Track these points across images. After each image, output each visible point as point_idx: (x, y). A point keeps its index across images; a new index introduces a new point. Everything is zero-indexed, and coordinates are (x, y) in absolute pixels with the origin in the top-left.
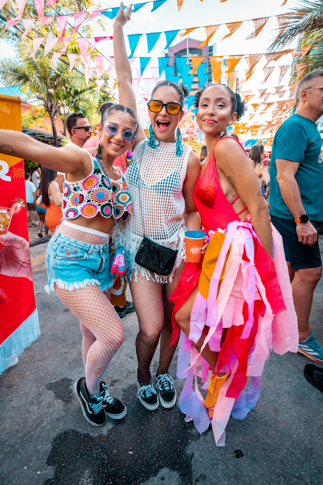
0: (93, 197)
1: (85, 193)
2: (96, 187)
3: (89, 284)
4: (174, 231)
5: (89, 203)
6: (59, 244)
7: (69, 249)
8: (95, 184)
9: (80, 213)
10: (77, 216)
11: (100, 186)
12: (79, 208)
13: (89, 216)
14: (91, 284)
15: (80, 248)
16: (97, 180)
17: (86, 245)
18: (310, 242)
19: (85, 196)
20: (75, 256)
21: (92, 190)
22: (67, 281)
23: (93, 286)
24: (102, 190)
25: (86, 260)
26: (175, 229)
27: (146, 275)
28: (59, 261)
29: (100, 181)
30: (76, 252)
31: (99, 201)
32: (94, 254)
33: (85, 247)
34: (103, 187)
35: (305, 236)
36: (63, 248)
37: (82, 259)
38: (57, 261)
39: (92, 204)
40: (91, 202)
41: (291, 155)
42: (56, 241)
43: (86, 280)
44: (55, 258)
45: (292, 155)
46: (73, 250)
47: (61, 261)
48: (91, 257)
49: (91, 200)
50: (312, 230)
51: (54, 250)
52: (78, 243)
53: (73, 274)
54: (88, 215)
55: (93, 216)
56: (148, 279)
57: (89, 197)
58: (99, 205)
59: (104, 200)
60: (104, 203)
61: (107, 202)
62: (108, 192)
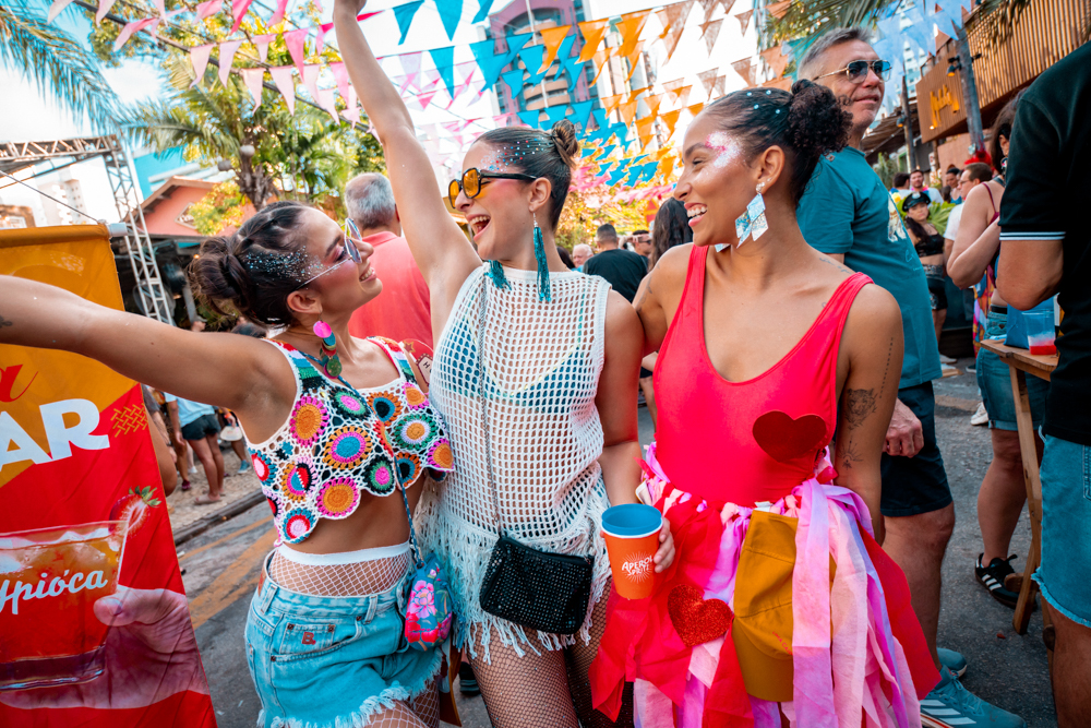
0: (332, 461)
1: (305, 455)
2: (327, 428)
3: (380, 710)
4: (574, 505)
5: (328, 480)
6: (278, 620)
7: (311, 627)
8: (319, 421)
9: (317, 515)
10: (315, 525)
11: (337, 421)
12: (309, 502)
13: (344, 513)
14: (383, 707)
15: (340, 616)
17: (356, 600)
18: (906, 452)
19: (311, 462)
20: (329, 641)
21: (320, 444)
22: (314, 718)
23: (389, 712)
24: (346, 431)
25: (362, 640)
26: (577, 500)
27: (513, 639)
28: (285, 666)
29: (330, 407)
30: (331, 629)
31: (350, 464)
33: (355, 609)
34: (345, 422)
36: (291, 627)
37: (351, 640)
38: (281, 667)
39: (337, 477)
40: (332, 474)
41: (818, 239)
42: (268, 611)
43: (368, 701)
44: (273, 659)
45: (823, 239)
46: (320, 627)
47: (293, 665)
49: (330, 468)
51: (267, 637)
52: (333, 603)
53: (330, 691)
55: (355, 508)
56: (522, 654)
57: (320, 464)
58: (356, 473)
59: (363, 455)
60: (366, 462)
61: (372, 455)
62: (364, 428)
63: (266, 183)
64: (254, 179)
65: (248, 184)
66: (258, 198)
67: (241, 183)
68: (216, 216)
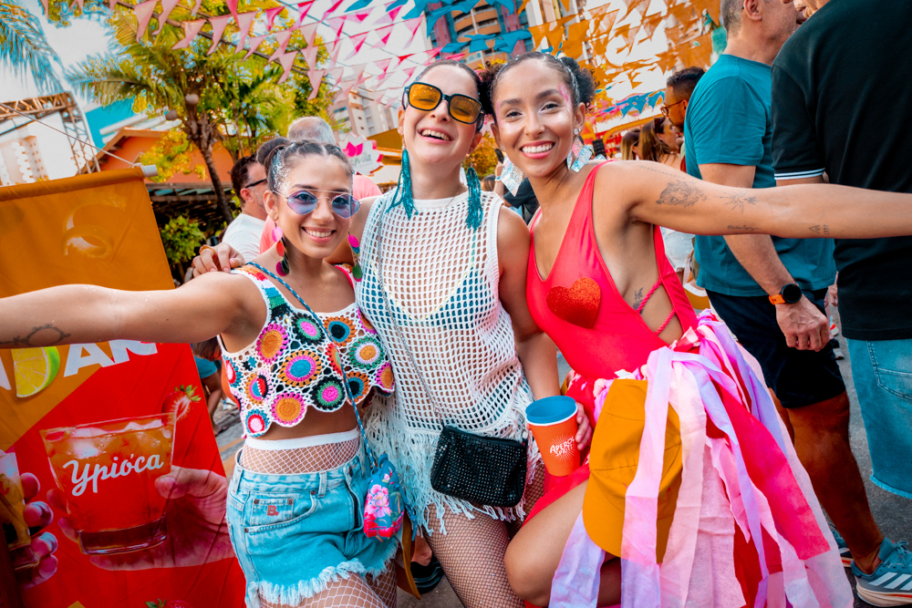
0: (286, 378)
1: (265, 370)
2: (285, 351)
3: (336, 579)
4: (502, 401)
5: (281, 393)
6: (247, 497)
7: (273, 501)
8: (280, 345)
9: (271, 419)
10: (269, 426)
11: (295, 345)
12: (265, 406)
13: (291, 423)
14: (339, 576)
15: (296, 490)
16: (284, 333)
17: (308, 476)
18: (813, 346)
19: (269, 376)
20: (290, 512)
21: (277, 363)
22: (281, 582)
23: (345, 581)
24: (300, 354)
25: (318, 512)
26: (505, 396)
27: (463, 507)
28: (257, 536)
29: (291, 333)
30: (290, 502)
31: (301, 383)
32: (334, 492)
33: (308, 484)
34: (302, 346)
35: (801, 334)
36: (256, 502)
37: (307, 513)
38: (252, 537)
39: (289, 392)
40: (285, 389)
41: (733, 151)
42: (238, 490)
43: (325, 570)
44: (246, 531)
45: (736, 152)
46: (281, 501)
47: (262, 535)
48: (328, 501)
49: (284, 384)
50: (815, 318)
51: (240, 513)
52: (289, 480)
53: (294, 560)
54: (288, 419)
55: (300, 420)
56: (470, 516)
57: (275, 379)
58: (305, 391)
59: (312, 377)
60: (314, 383)
61: (321, 377)
62: (317, 353)
63: (211, 129)
64: (199, 126)
65: (194, 131)
66: (204, 144)
67: (188, 130)
68: (166, 164)
